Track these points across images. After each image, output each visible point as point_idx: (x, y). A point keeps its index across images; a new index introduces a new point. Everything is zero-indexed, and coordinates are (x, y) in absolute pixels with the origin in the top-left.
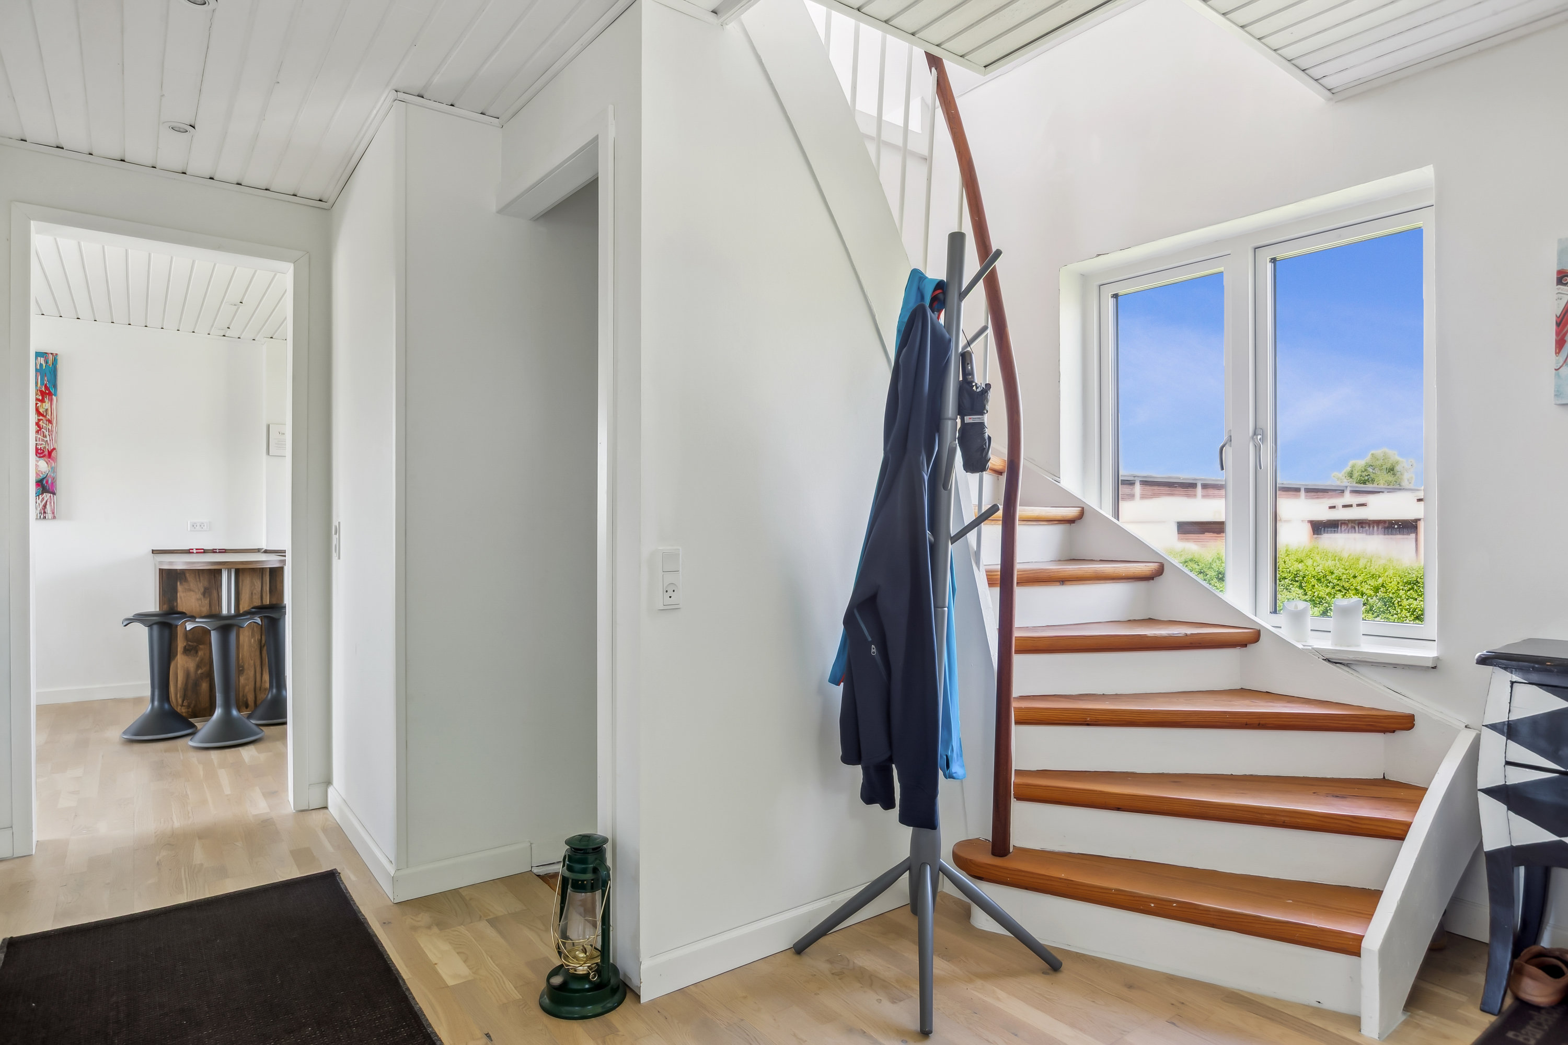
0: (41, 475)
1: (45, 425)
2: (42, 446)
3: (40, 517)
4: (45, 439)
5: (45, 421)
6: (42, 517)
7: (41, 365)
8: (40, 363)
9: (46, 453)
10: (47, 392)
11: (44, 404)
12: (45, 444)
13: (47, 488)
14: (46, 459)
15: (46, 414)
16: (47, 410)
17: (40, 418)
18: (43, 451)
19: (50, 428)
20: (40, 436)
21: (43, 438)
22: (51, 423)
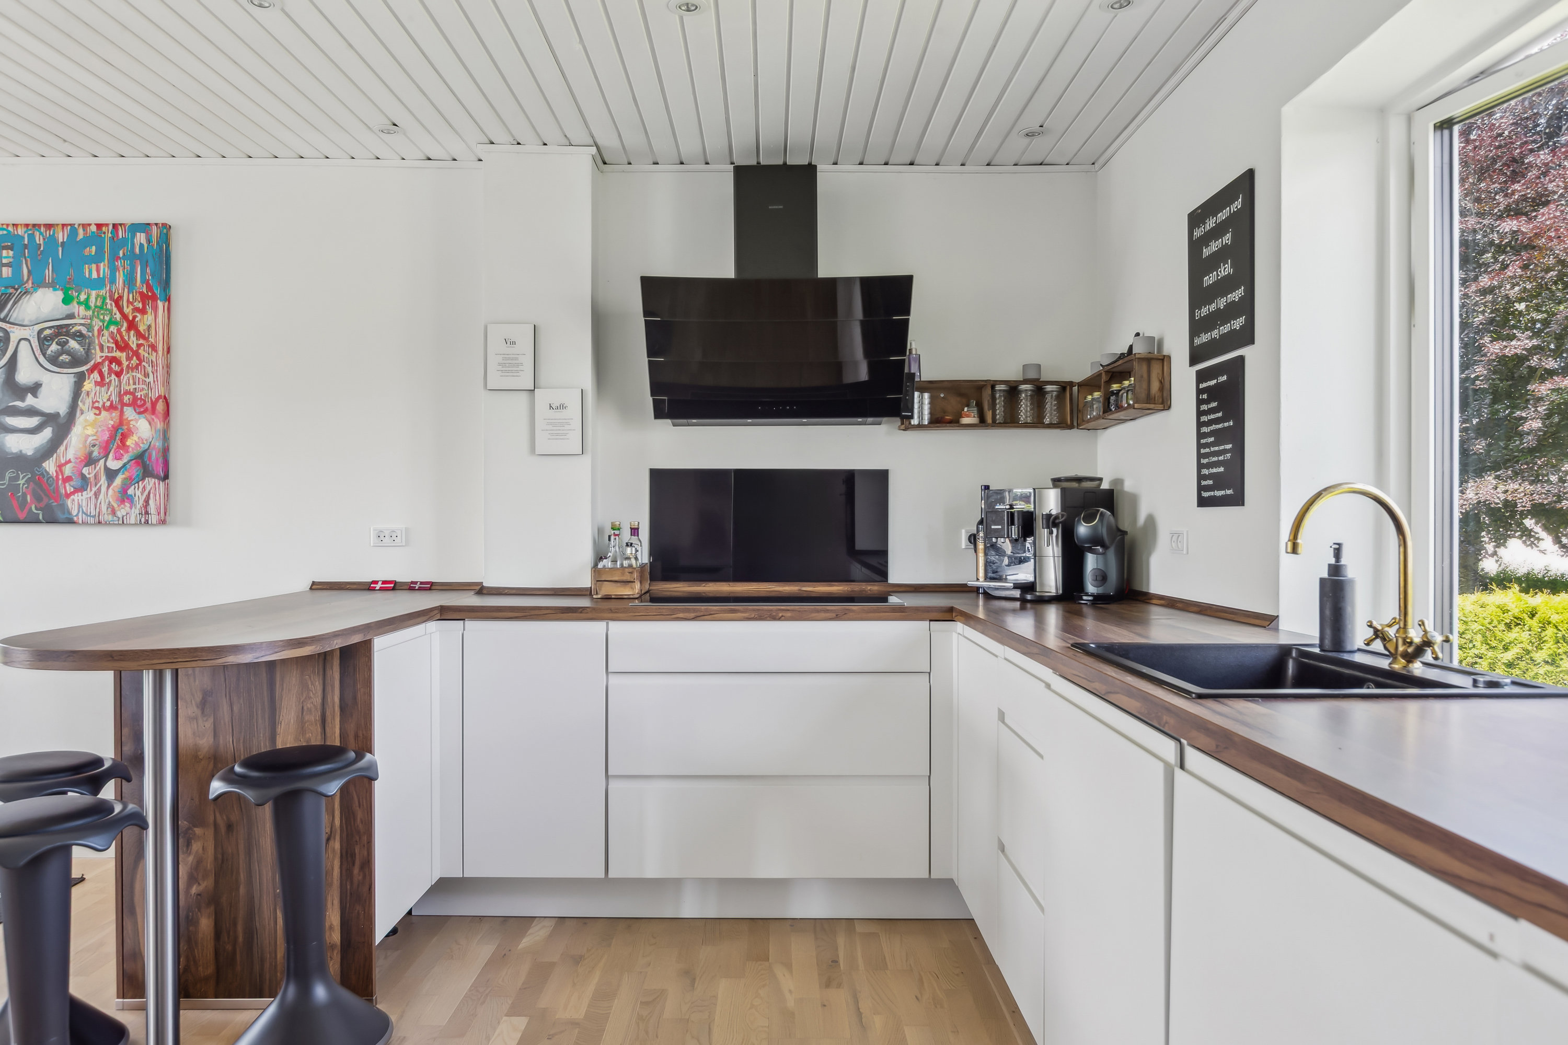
0: (141, 445)
1: (146, 355)
2: (142, 393)
3: (140, 520)
4: (147, 380)
5: (146, 348)
6: (143, 520)
7: (141, 245)
8: (140, 243)
9: (149, 405)
10: (150, 294)
11: (145, 316)
12: (147, 389)
13: (150, 469)
14: (147, 416)
15: (149, 335)
16: (149, 327)
17: (140, 342)
18: (145, 401)
19: (154, 360)
20: (139, 375)
21: (144, 379)
22: (156, 351)
